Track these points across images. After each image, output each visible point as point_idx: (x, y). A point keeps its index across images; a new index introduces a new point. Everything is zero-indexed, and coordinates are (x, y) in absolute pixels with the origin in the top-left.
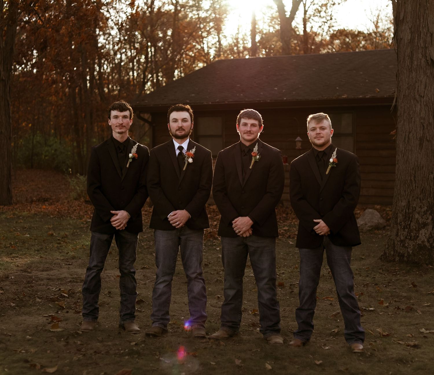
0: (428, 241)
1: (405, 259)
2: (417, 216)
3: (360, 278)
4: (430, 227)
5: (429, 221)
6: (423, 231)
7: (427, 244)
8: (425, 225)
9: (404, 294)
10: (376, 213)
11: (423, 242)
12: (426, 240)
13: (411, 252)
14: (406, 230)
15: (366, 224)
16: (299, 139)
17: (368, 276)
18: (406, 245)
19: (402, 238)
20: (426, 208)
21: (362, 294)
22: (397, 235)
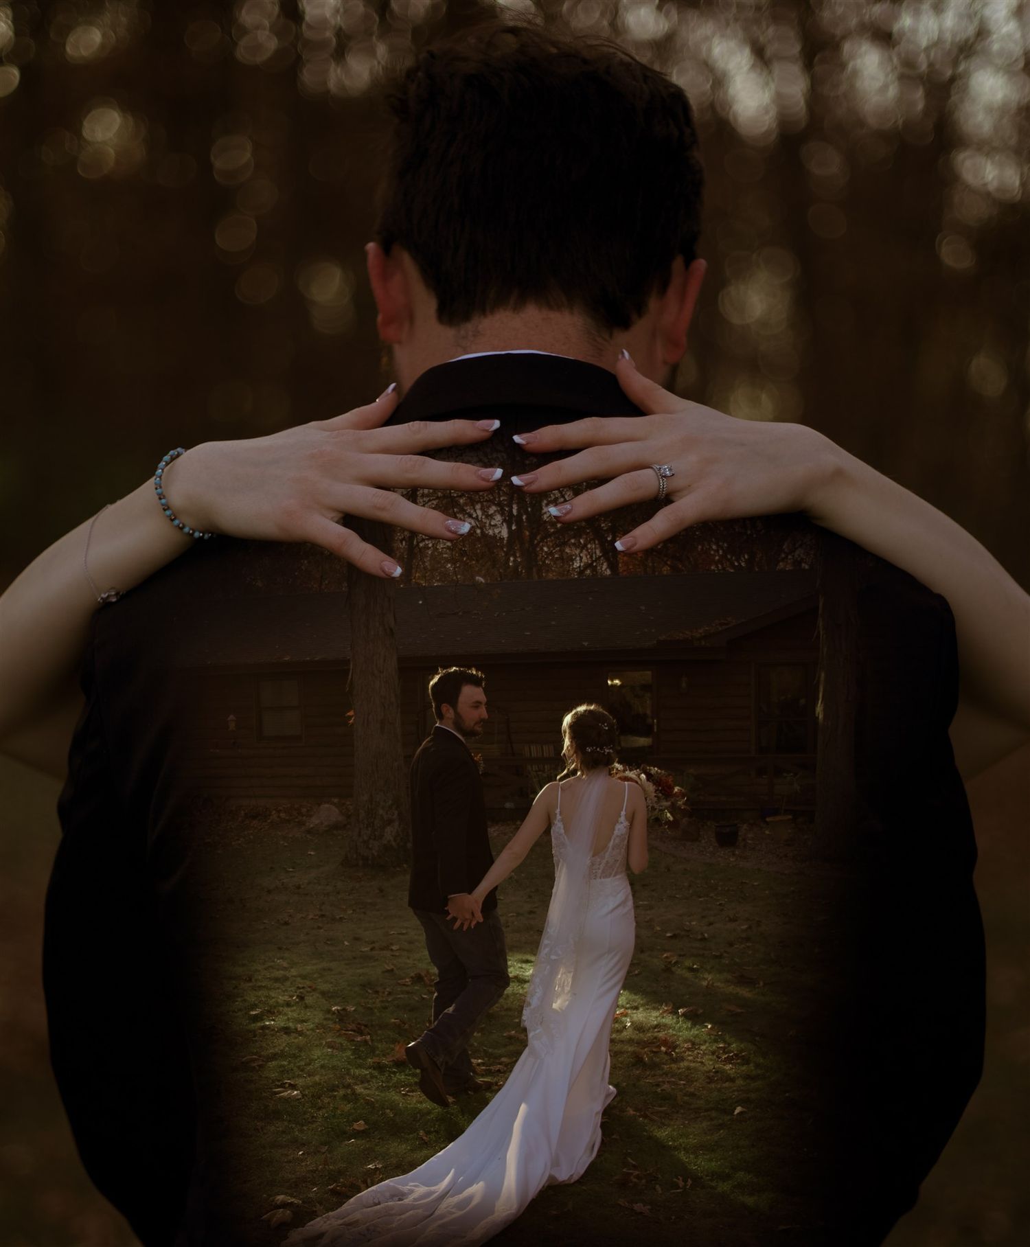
0: (395, 841)
1: (370, 862)
2: (381, 812)
3: (319, 887)
4: (397, 824)
5: (395, 817)
6: (388, 829)
7: (394, 844)
8: (390, 822)
9: (369, 901)
10: (333, 808)
11: (389, 841)
12: (392, 839)
13: (376, 854)
14: (369, 829)
15: (322, 823)
16: (231, 717)
17: (327, 885)
18: (370, 846)
19: (366, 838)
20: (390, 802)
21: (323, 903)
22: (359, 835)
